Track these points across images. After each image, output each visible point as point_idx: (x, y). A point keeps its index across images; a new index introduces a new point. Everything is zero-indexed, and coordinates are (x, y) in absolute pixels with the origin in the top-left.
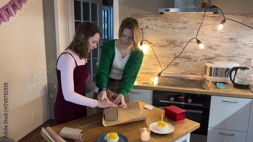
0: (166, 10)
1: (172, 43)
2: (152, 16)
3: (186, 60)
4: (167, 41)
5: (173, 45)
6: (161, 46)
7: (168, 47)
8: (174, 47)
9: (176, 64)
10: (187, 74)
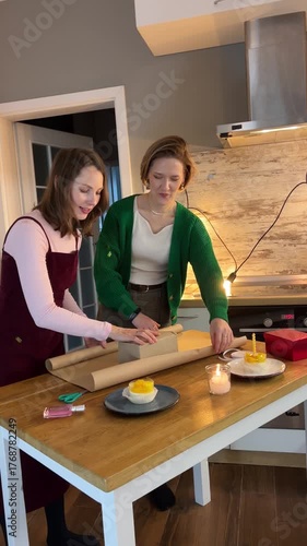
0: (234, 128)
1: (252, 208)
2: (203, 155)
3: (288, 242)
4: (240, 205)
5: (255, 213)
6: (229, 217)
7: (245, 217)
8: (259, 215)
9: (267, 254)
10: (293, 273)
